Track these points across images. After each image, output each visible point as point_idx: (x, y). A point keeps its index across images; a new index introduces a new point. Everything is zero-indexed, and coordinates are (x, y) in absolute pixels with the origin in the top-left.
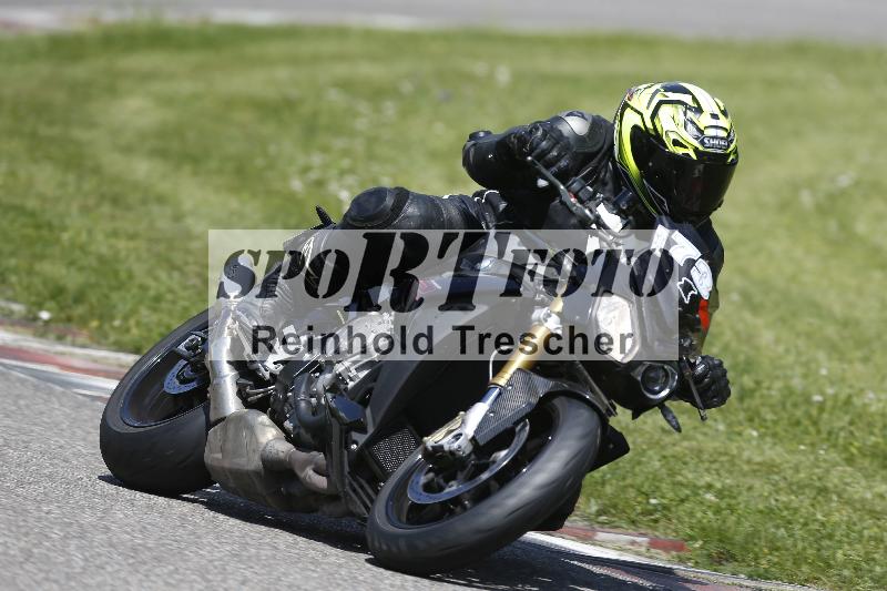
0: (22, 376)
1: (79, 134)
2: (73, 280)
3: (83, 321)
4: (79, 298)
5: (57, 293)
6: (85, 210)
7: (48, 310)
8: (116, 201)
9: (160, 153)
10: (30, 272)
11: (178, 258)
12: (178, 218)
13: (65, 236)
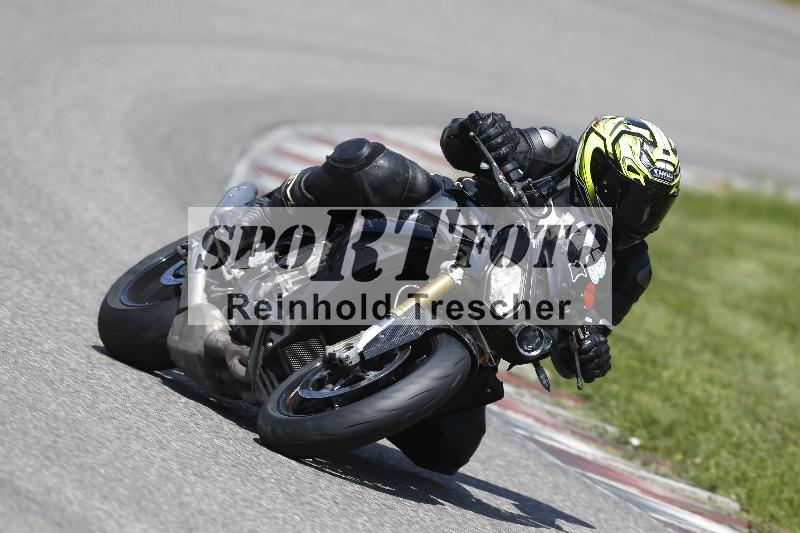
0: (605, 491)
1: (693, 284)
2: (665, 414)
3: (669, 453)
4: (669, 432)
5: (650, 423)
6: (688, 354)
7: (638, 437)
8: (716, 351)
9: (764, 316)
10: (629, 400)
11: (762, 411)
12: (769, 376)
13: (666, 374)
